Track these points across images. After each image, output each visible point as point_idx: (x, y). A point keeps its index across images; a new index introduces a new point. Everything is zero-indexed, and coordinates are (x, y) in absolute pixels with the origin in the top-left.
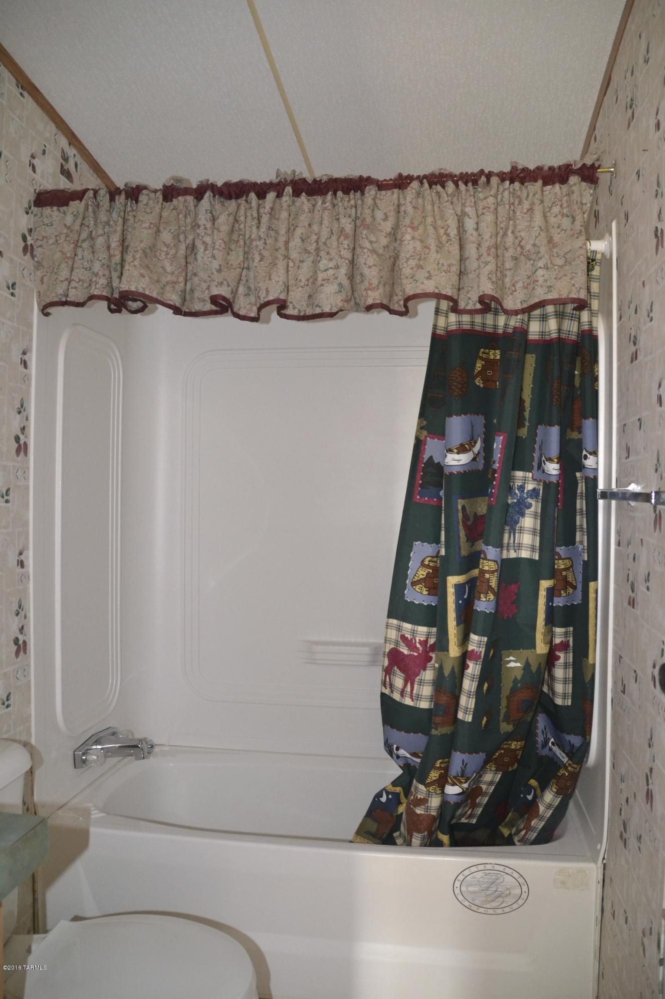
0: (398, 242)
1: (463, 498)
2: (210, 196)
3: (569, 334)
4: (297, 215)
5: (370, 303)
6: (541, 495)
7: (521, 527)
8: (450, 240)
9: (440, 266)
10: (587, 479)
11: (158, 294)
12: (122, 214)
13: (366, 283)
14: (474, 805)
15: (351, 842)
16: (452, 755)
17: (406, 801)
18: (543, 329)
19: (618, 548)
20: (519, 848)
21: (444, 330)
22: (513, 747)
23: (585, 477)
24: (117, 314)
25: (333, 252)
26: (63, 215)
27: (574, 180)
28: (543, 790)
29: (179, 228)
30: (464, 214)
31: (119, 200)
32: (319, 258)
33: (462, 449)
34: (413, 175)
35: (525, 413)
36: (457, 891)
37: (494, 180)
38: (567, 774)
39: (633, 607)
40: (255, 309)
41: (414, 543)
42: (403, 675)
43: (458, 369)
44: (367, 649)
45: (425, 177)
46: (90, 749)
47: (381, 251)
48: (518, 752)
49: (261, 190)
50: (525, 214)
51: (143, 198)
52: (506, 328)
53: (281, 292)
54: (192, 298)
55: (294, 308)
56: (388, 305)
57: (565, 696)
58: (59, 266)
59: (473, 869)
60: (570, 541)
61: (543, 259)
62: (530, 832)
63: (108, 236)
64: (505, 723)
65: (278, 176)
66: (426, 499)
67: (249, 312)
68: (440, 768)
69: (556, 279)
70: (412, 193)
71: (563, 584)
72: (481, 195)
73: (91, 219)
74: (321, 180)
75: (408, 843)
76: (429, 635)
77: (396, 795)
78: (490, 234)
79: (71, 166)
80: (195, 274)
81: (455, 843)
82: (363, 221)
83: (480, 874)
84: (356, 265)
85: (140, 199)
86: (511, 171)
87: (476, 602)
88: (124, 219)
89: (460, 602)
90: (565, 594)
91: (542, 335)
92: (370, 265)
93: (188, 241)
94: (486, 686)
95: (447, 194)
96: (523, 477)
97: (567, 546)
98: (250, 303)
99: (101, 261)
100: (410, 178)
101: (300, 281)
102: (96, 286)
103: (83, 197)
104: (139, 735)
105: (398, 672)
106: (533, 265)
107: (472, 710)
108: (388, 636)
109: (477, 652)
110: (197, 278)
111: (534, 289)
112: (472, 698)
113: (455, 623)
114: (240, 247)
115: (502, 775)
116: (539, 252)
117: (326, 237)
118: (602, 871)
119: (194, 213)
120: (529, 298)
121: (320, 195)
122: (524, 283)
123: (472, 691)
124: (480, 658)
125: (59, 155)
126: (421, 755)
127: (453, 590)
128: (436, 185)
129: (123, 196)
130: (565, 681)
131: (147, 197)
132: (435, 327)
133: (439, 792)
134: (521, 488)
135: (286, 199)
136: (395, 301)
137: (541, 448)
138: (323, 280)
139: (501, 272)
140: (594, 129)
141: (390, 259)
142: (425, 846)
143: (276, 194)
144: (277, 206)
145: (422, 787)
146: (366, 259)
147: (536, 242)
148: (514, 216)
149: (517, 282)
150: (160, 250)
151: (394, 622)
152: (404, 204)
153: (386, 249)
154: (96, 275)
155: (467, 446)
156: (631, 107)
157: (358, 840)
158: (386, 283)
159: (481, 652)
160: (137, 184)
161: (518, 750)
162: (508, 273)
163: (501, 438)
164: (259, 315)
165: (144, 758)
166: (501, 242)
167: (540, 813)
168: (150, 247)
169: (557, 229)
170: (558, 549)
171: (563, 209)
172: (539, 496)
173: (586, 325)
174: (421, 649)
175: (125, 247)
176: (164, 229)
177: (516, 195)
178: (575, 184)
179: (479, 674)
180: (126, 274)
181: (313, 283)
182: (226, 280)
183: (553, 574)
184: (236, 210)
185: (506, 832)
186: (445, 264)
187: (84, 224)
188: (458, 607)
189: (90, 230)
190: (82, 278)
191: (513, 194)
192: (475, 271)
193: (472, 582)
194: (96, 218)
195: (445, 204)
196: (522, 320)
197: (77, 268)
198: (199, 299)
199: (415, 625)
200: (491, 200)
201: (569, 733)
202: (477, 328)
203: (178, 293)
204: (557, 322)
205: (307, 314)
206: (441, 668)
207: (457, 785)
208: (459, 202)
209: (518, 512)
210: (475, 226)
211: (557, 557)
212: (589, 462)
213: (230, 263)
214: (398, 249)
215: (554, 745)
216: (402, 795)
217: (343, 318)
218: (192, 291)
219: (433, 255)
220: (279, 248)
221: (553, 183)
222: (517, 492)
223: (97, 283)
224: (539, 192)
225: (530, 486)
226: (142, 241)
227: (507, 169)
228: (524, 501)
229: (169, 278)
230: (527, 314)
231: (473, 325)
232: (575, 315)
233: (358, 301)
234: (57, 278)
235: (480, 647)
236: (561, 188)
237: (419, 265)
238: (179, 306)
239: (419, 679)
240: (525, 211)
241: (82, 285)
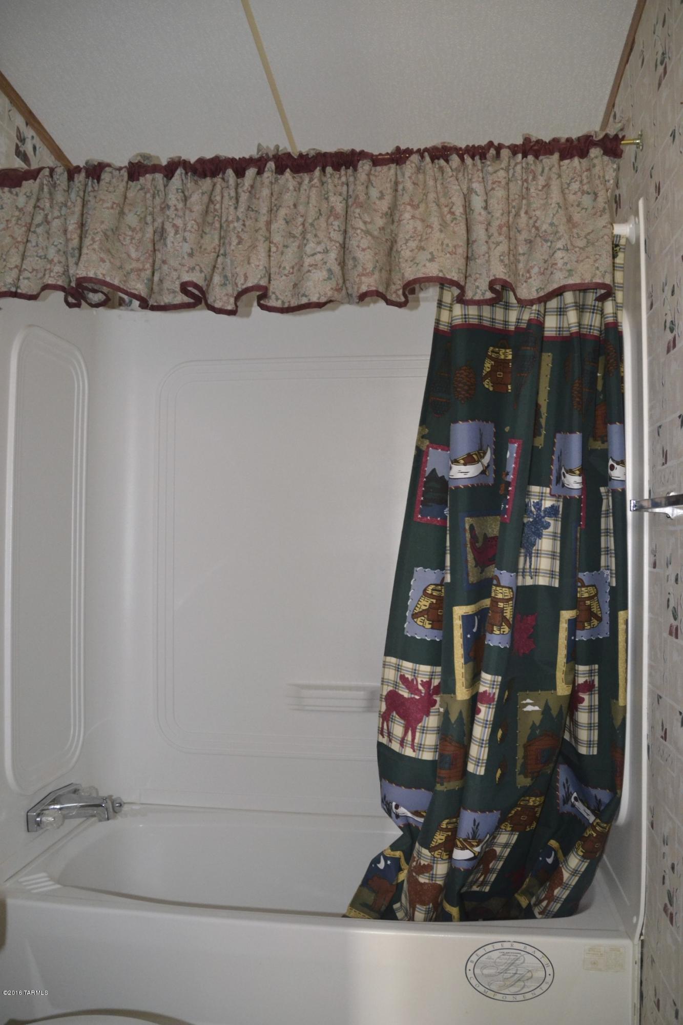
0: (396, 224)
1: (470, 516)
2: (182, 173)
3: (590, 329)
4: (281, 194)
5: (364, 291)
6: (561, 513)
7: (538, 550)
8: (455, 219)
9: (444, 246)
10: (614, 492)
11: (120, 282)
12: (81, 194)
13: (360, 269)
14: (487, 871)
15: (344, 916)
16: (461, 814)
17: (408, 866)
18: (560, 324)
19: (653, 570)
20: (540, 922)
21: (448, 326)
22: (531, 804)
23: (612, 490)
24: (76, 309)
25: (321, 235)
26: (15, 197)
27: (595, 152)
28: (566, 853)
29: (147, 209)
30: (471, 190)
31: (78, 179)
32: (305, 242)
33: (469, 460)
34: (412, 149)
35: (541, 420)
36: (470, 974)
37: (505, 153)
38: (595, 835)
39: (677, 637)
40: (232, 300)
41: (415, 569)
42: (403, 722)
43: (464, 368)
44: (362, 693)
45: (426, 150)
46: (48, 809)
47: (376, 233)
48: (536, 809)
49: (240, 167)
50: (540, 191)
51: (106, 176)
52: (518, 322)
53: (261, 278)
54: (161, 290)
55: (277, 299)
56: (384, 293)
57: (589, 744)
58: (8, 251)
59: (489, 948)
60: (594, 566)
61: (562, 240)
62: (552, 903)
63: (65, 219)
64: (522, 776)
65: (259, 150)
66: (429, 518)
67: (226, 305)
68: (447, 830)
69: (577, 262)
70: (411, 167)
71: (587, 615)
72: (490, 169)
73: (47, 201)
74: (307, 155)
75: (411, 918)
76: (432, 675)
77: (396, 861)
78: (501, 211)
79: (28, 148)
80: (164, 262)
81: (466, 916)
82: (355, 199)
83: (495, 955)
84: (348, 249)
85: (103, 177)
86: (523, 143)
87: (488, 636)
88: (84, 200)
89: (469, 636)
90: (589, 627)
91: (559, 331)
92: (364, 247)
93: (156, 224)
94: (500, 733)
95: (451, 169)
96: (539, 493)
97: (591, 571)
98: (227, 295)
99: (56, 246)
100: (409, 152)
101: (284, 268)
102: (50, 274)
103: (37, 176)
104: (103, 793)
105: (397, 718)
106: (550, 247)
107: (485, 761)
108: (386, 677)
109: (490, 694)
110: (166, 266)
111: (552, 273)
112: (485, 747)
113: (462, 661)
114: (215, 229)
115: (519, 836)
116: (557, 232)
117: (314, 218)
118: (640, 949)
119: (164, 194)
120: (546, 285)
121: (307, 172)
122: (540, 268)
123: (485, 739)
124: (494, 701)
125: (14, 134)
126: (424, 814)
127: (460, 622)
128: (438, 159)
129: (83, 174)
130: (590, 727)
131: (110, 175)
132: (438, 322)
133: (445, 857)
134: (538, 505)
135: (268, 175)
136: (393, 290)
137: (559, 460)
138: (310, 266)
139: (514, 255)
140: (614, 106)
141: (387, 242)
142: (430, 920)
143: (256, 170)
144: (258, 184)
145: (425, 852)
146: (359, 241)
147: (554, 221)
148: (527, 194)
149: (532, 267)
150: (125, 234)
151: (393, 660)
152: (403, 182)
153: (382, 231)
154: (51, 261)
155: (474, 456)
156: (662, 63)
157: (352, 914)
158: (383, 268)
159: (494, 694)
160: (100, 161)
161: (537, 806)
162: (521, 258)
163: (516, 445)
164: (237, 306)
165: (108, 819)
166: (513, 222)
167: (564, 881)
168: (112, 230)
169: (576, 208)
170: (581, 575)
171: (583, 185)
172: (558, 514)
173: (611, 317)
174: (423, 691)
175: (84, 232)
176: (130, 211)
177: (529, 171)
178: (596, 157)
179: (492, 719)
180: (84, 257)
181: (299, 270)
182: (198, 265)
183: (575, 603)
184: (211, 188)
185: (524, 902)
186: (450, 245)
187: (39, 207)
188: (466, 644)
189: (46, 212)
190: (35, 267)
191: (526, 169)
192: (484, 255)
193: (482, 614)
194: (52, 199)
195: (449, 180)
196: (538, 311)
197: (30, 256)
198: (168, 290)
199: (417, 663)
200: (502, 174)
201: (595, 787)
202: (486, 323)
203: (143, 281)
204: (577, 314)
205: (292, 305)
206: (446, 714)
207: (467, 849)
208: (465, 178)
209: (534, 533)
210: (483, 204)
211: (579, 584)
212: (616, 473)
213: (203, 247)
214: (396, 232)
215: (577, 801)
216: (403, 861)
217: (333, 309)
218: (161, 281)
219: (437, 235)
220: (260, 229)
221: (571, 157)
222: (533, 509)
223: (51, 271)
224: (557, 166)
225: (548, 503)
226: (103, 222)
227: (519, 141)
228: (540, 519)
229: (134, 265)
230: (543, 304)
231: (480, 319)
232: (598, 307)
233: (350, 291)
234: (6, 266)
235: (493, 688)
236: (580, 162)
237: (421, 247)
238: (145, 297)
239: (421, 726)
240: (540, 188)
241: (36, 276)
